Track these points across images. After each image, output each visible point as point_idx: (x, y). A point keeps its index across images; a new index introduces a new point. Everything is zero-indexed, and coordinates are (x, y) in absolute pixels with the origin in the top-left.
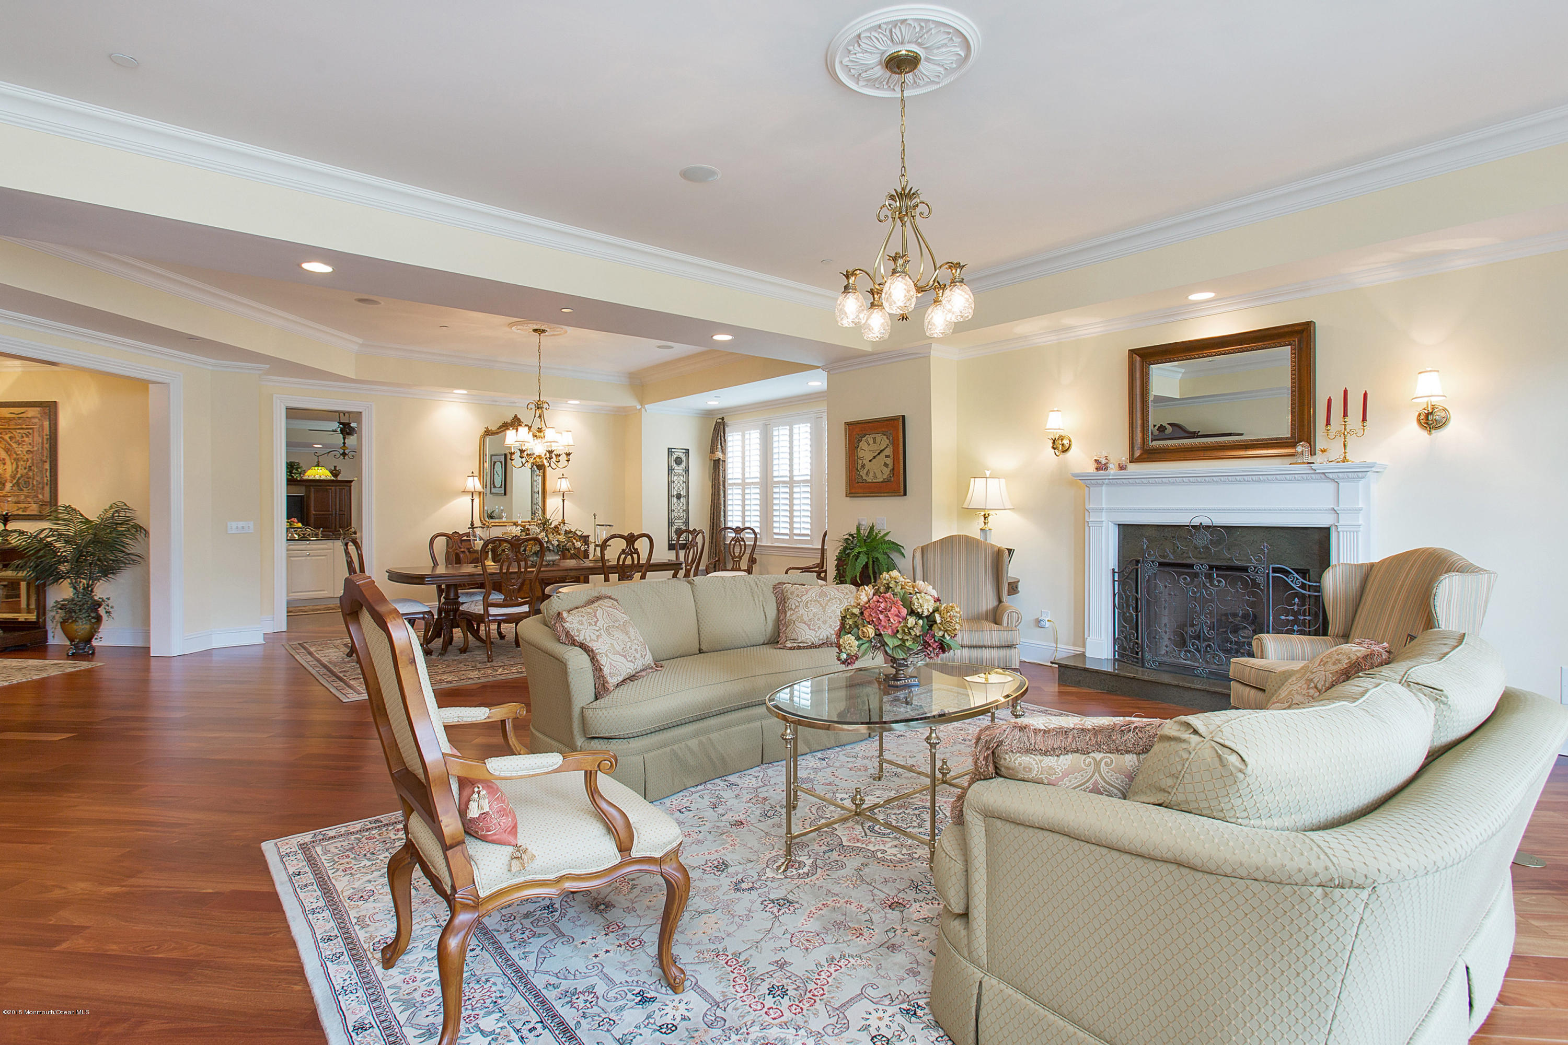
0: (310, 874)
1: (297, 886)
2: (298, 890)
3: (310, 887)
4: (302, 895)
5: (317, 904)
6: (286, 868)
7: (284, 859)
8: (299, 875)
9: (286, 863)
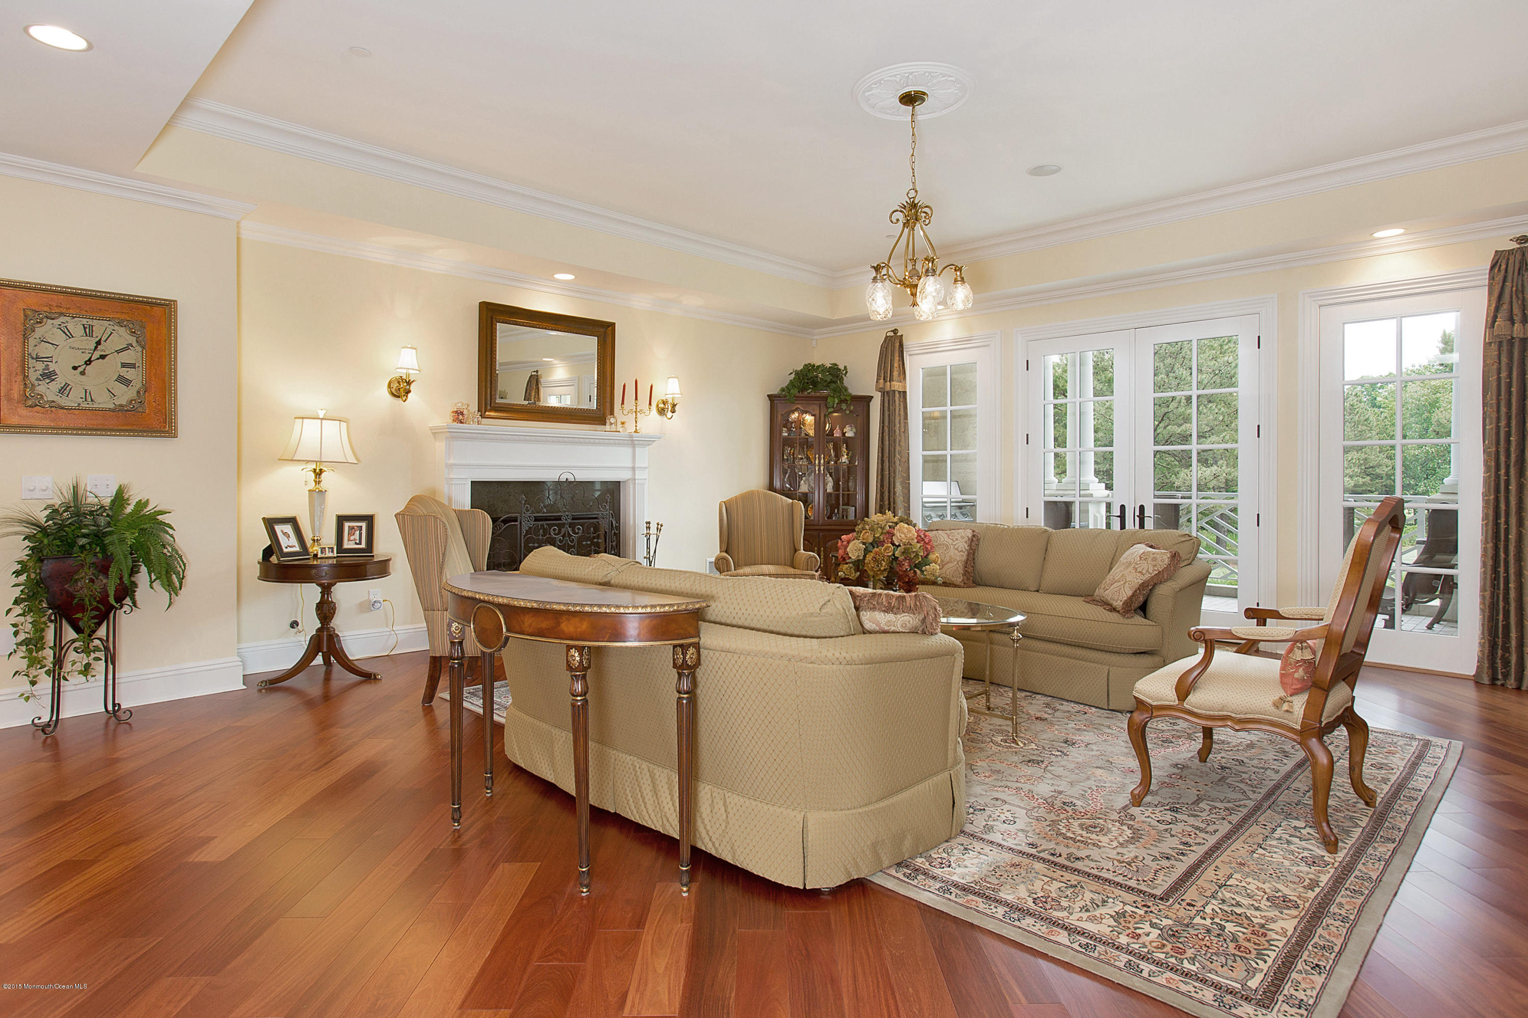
0: (1304, 957)
1: (1334, 954)
2: (1337, 949)
3: (1321, 943)
4: (1339, 942)
5: (1332, 922)
6: (1324, 986)
7: (1311, 1002)
8: (1317, 965)
9: (1314, 993)
